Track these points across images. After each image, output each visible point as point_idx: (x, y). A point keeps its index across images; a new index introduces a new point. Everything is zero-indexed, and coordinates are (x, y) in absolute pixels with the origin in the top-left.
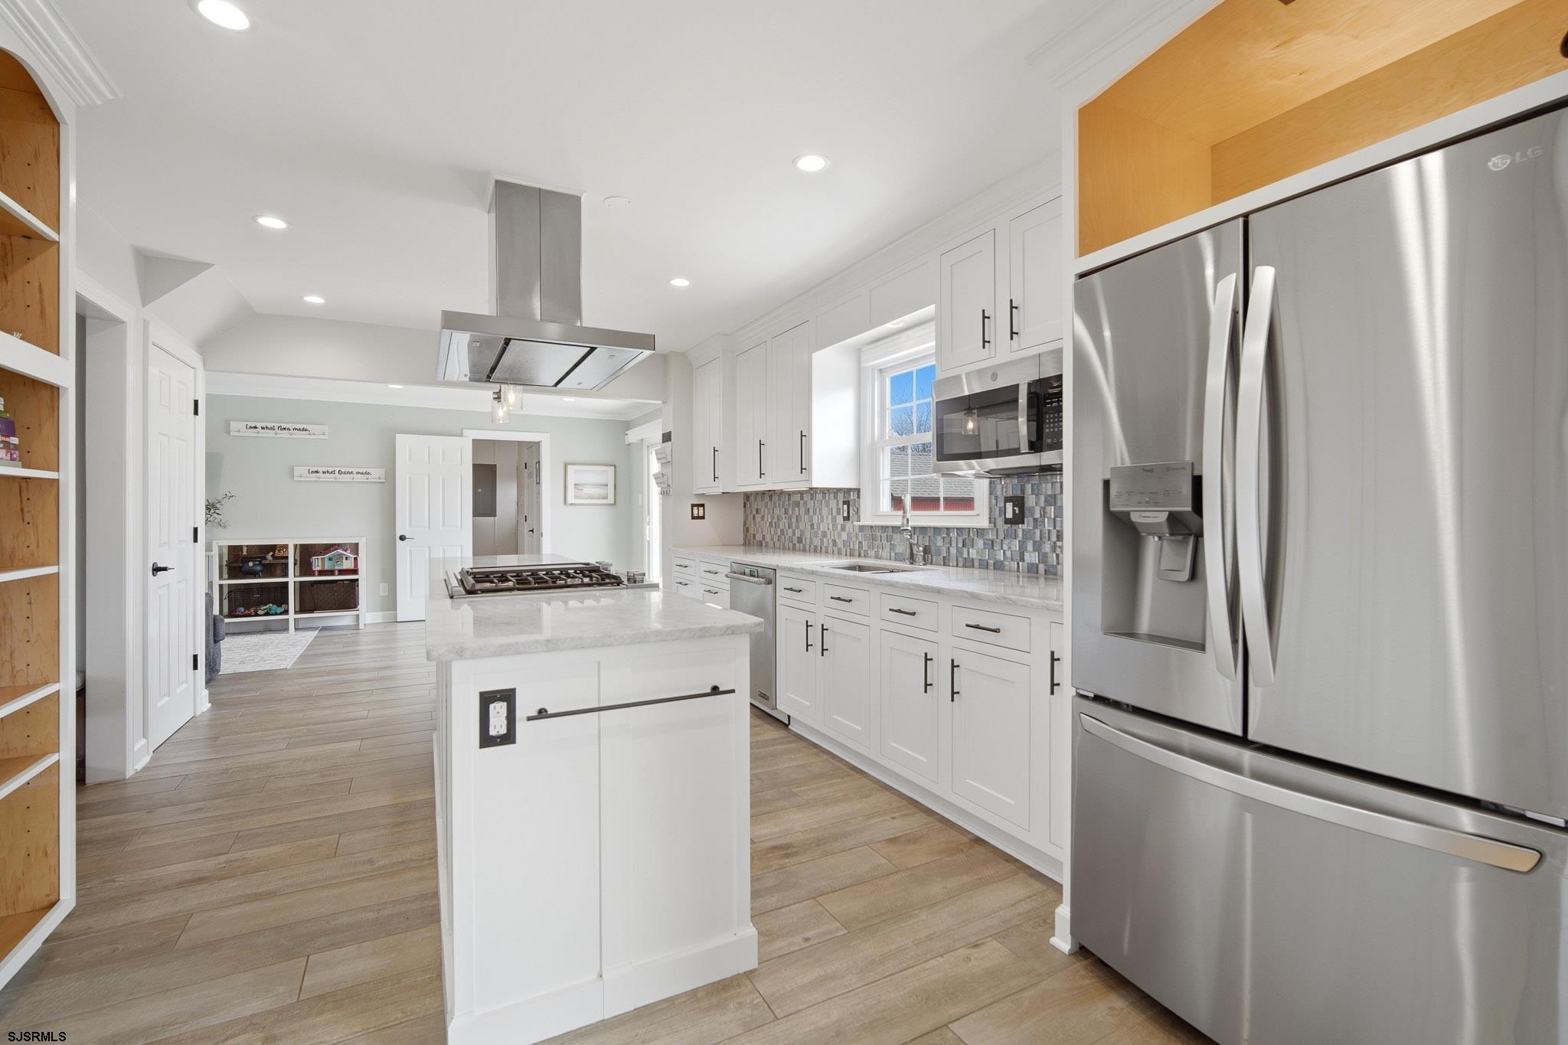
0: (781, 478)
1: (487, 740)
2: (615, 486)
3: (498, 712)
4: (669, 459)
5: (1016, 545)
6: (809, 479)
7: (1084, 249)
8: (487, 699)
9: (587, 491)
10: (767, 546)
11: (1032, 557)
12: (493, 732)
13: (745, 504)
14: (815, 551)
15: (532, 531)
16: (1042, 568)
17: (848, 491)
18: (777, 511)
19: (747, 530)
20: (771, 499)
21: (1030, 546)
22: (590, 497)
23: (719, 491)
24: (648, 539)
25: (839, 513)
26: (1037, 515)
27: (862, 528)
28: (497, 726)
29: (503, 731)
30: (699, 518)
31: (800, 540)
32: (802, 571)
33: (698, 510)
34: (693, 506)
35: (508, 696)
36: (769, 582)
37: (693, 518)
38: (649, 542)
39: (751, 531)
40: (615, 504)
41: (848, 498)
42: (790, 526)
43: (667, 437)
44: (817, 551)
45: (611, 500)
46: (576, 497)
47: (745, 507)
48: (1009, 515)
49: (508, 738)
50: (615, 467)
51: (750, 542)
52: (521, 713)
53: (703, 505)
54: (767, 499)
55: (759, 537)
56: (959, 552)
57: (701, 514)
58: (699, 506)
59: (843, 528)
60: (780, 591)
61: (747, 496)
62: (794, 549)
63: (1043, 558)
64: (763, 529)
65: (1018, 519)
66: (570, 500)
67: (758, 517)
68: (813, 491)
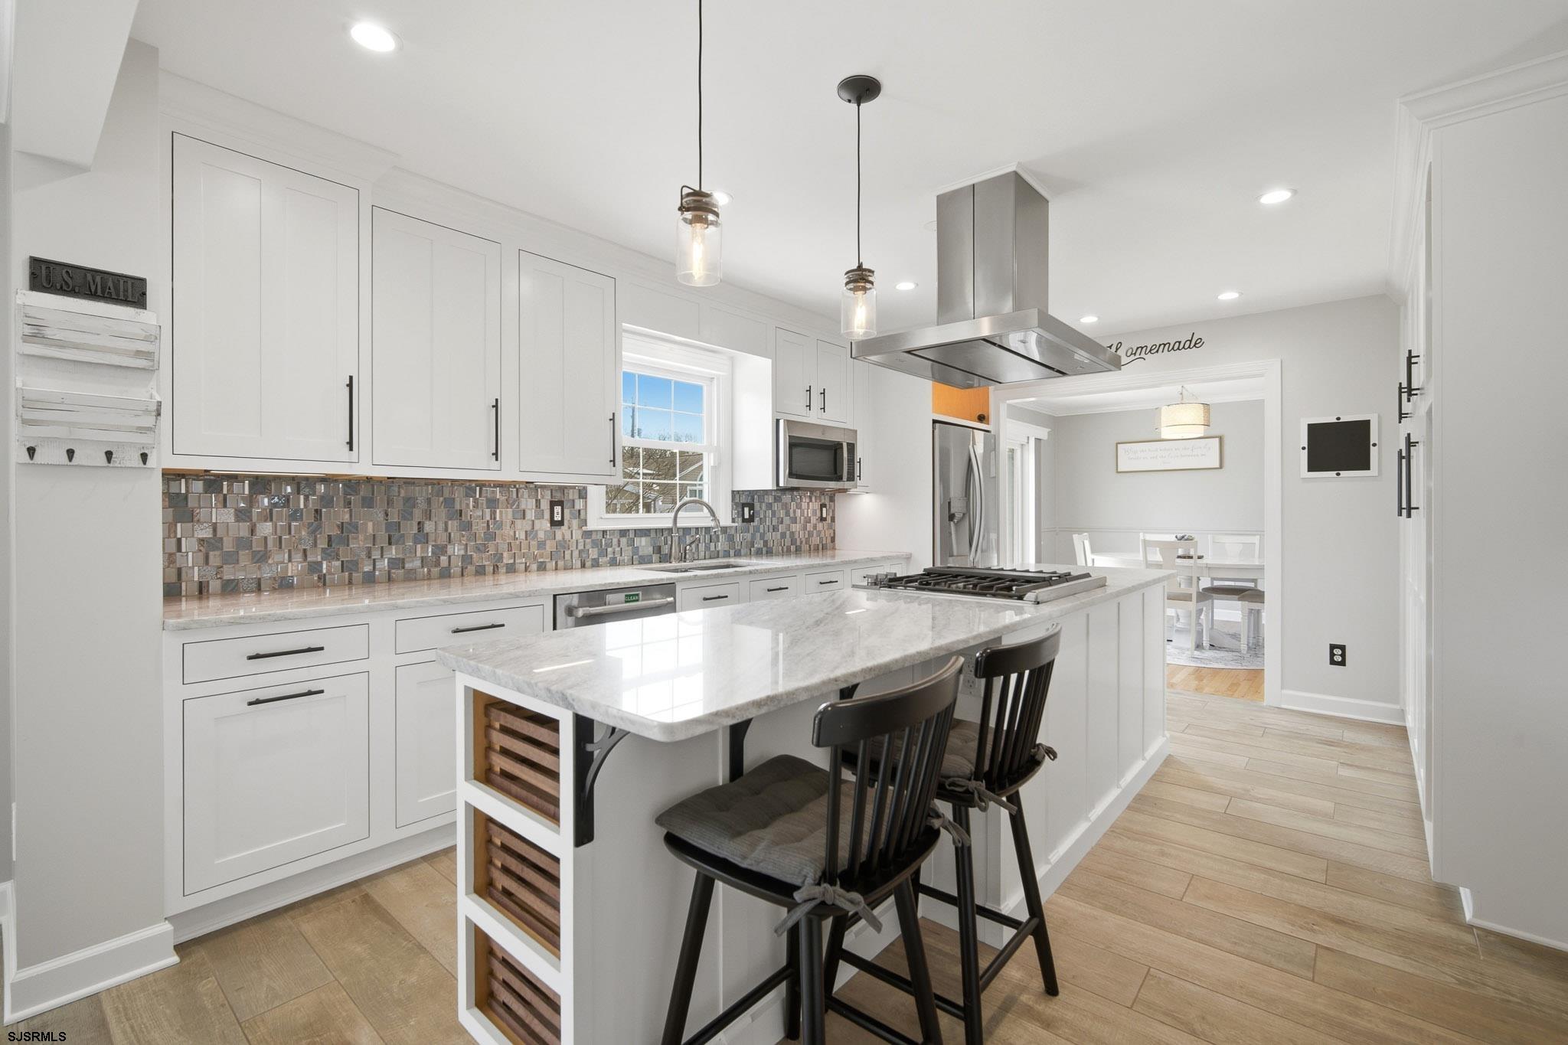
5: (748, 536)
11: (759, 544)
16: (764, 549)
21: (758, 535)
26: (762, 516)
27: (589, 534)
41: (561, 498)
48: (747, 516)
56: (707, 548)
63: (766, 543)
65: (751, 519)
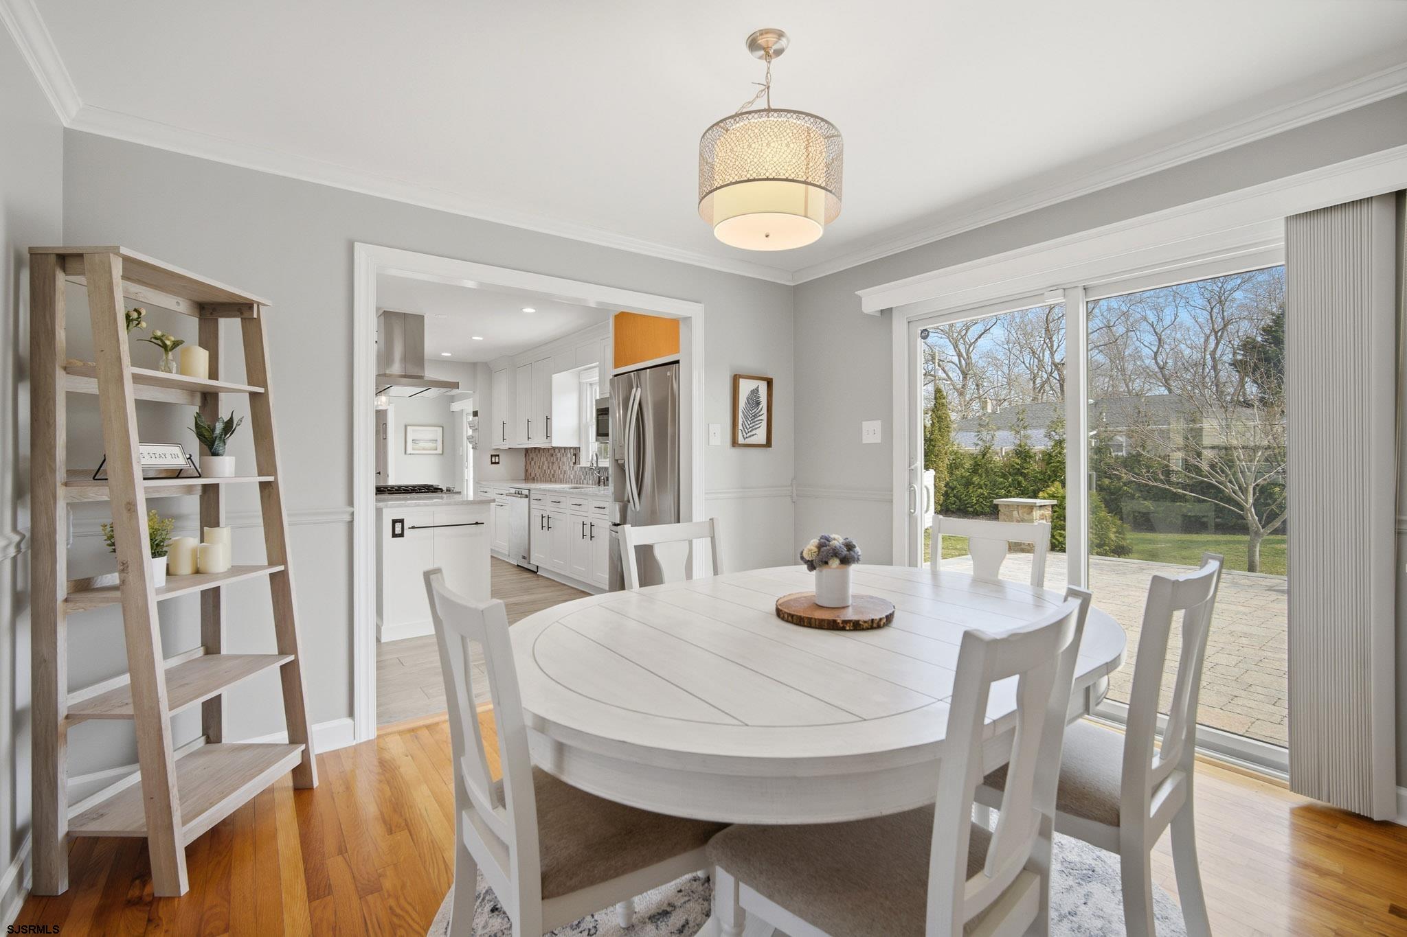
0: (538, 442)
1: (394, 535)
2: (443, 441)
3: (398, 526)
4: (476, 427)
6: (551, 442)
7: (616, 366)
8: (394, 522)
9: (422, 444)
10: (537, 480)
12: (396, 533)
13: (526, 455)
14: (561, 482)
15: (379, 473)
17: (575, 448)
18: (542, 459)
19: (527, 471)
20: (535, 452)
22: (424, 449)
23: (507, 447)
24: (466, 478)
25: (571, 460)
27: (581, 467)
28: (398, 531)
29: (400, 532)
30: (495, 463)
31: (553, 476)
32: (544, 490)
33: (495, 459)
34: (492, 456)
35: (402, 521)
36: (526, 496)
37: (492, 463)
38: (467, 480)
39: (529, 472)
40: (442, 454)
41: (576, 451)
42: (549, 468)
43: (475, 414)
44: (561, 481)
45: (440, 451)
46: (414, 449)
47: (525, 456)
49: (402, 535)
50: (443, 427)
51: (529, 478)
52: (406, 527)
53: (498, 456)
54: (537, 451)
55: (533, 475)
57: (497, 461)
58: (496, 456)
59: (573, 467)
60: (532, 502)
61: (527, 450)
62: (551, 481)
64: (536, 471)
66: (408, 452)
67: (533, 462)
68: (554, 448)
